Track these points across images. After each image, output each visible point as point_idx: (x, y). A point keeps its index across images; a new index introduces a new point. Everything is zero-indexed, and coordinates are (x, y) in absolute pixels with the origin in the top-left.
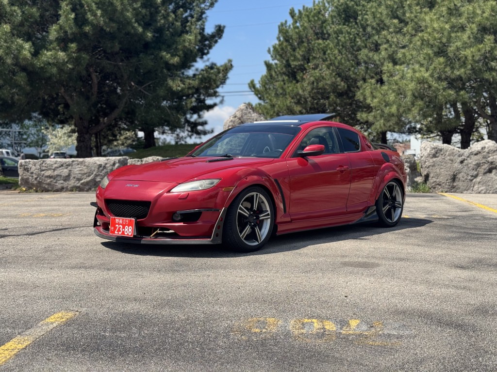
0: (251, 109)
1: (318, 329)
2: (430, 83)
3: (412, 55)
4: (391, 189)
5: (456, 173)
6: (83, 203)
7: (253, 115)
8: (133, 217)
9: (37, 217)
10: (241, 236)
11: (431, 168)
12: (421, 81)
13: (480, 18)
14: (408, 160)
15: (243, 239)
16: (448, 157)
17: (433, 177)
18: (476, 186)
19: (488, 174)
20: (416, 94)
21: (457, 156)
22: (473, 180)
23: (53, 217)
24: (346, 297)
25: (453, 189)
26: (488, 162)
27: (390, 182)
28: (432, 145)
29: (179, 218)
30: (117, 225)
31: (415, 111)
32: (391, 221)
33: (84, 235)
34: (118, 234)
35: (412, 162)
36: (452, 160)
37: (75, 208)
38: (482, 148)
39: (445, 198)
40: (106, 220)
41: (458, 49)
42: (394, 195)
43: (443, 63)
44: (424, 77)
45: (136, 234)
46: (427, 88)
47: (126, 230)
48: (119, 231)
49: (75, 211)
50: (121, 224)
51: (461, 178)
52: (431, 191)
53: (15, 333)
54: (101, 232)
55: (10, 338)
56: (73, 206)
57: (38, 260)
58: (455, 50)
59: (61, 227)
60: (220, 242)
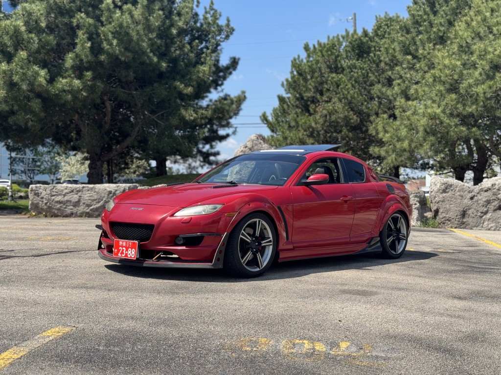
0: (261, 140)
1: (308, 349)
2: (441, 119)
3: (424, 91)
4: (395, 220)
5: (466, 209)
6: (90, 228)
7: (264, 146)
8: (136, 240)
9: (44, 240)
10: (242, 262)
11: (441, 203)
12: (433, 117)
13: (492, 55)
14: (418, 195)
15: (244, 265)
16: (458, 193)
17: (442, 213)
18: (486, 223)
19: (498, 211)
20: (428, 130)
21: (467, 192)
22: (483, 216)
23: (59, 240)
24: (340, 321)
25: (462, 225)
26: (499, 199)
27: (394, 213)
28: (442, 181)
29: (182, 242)
30: (121, 248)
31: (426, 146)
32: (395, 253)
33: (89, 258)
34: (122, 256)
35: (422, 196)
36: (462, 196)
37: (82, 232)
38: (492, 185)
39: (454, 233)
40: (110, 243)
41: (470, 86)
42: (398, 226)
43: (455, 99)
44: (435, 113)
45: (138, 257)
46: (438, 124)
47: (129, 252)
48: (122, 253)
49: (82, 236)
50: (124, 247)
51: (471, 214)
52: (441, 226)
53: (12, 345)
54: (105, 255)
55: (6, 349)
56: (80, 231)
57: (41, 280)
58: (467, 87)
59: (67, 250)
60: (221, 266)
